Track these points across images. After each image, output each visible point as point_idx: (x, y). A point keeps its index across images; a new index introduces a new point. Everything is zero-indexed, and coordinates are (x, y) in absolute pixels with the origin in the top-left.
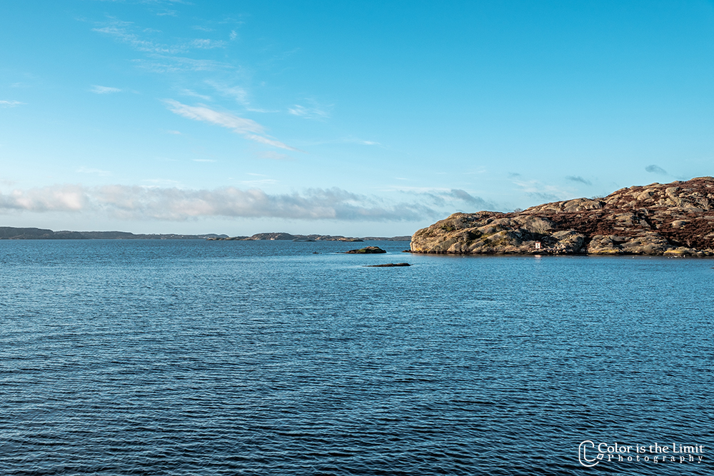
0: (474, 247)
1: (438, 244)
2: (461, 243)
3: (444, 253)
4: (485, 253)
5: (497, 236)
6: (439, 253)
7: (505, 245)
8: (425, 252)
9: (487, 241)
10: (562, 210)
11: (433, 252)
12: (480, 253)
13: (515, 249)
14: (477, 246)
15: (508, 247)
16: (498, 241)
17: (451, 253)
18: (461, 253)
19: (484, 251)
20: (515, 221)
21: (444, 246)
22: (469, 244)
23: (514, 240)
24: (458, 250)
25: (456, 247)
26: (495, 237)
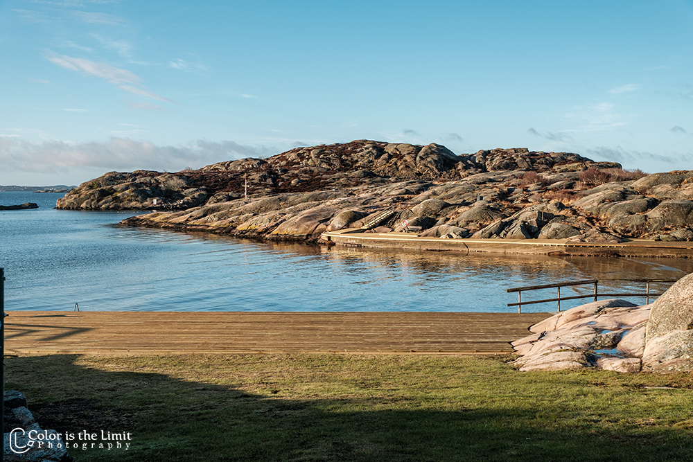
0: (103, 204)
1: (73, 201)
2: (93, 200)
3: (78, 209)
4: (112, 208)
5: (125, 194)
6: (73, 209)
7: (131, 201)
8: (61, 209)
9: (116, 198)
10: (226, 168)
11: (68, 208)
12: (107, 209)
13: (139, 205)
14: (105, 203)
15: (133, 204)
16: (125, 198)
17: (82, 208)
18: (91, 209)
19: (111, 207)
20: (156, 180)
21: (78, 203)
22: (98, 201)
23: (140, 197)
24: (88, 206)
25: (87, 203)
26: (123, 195)
